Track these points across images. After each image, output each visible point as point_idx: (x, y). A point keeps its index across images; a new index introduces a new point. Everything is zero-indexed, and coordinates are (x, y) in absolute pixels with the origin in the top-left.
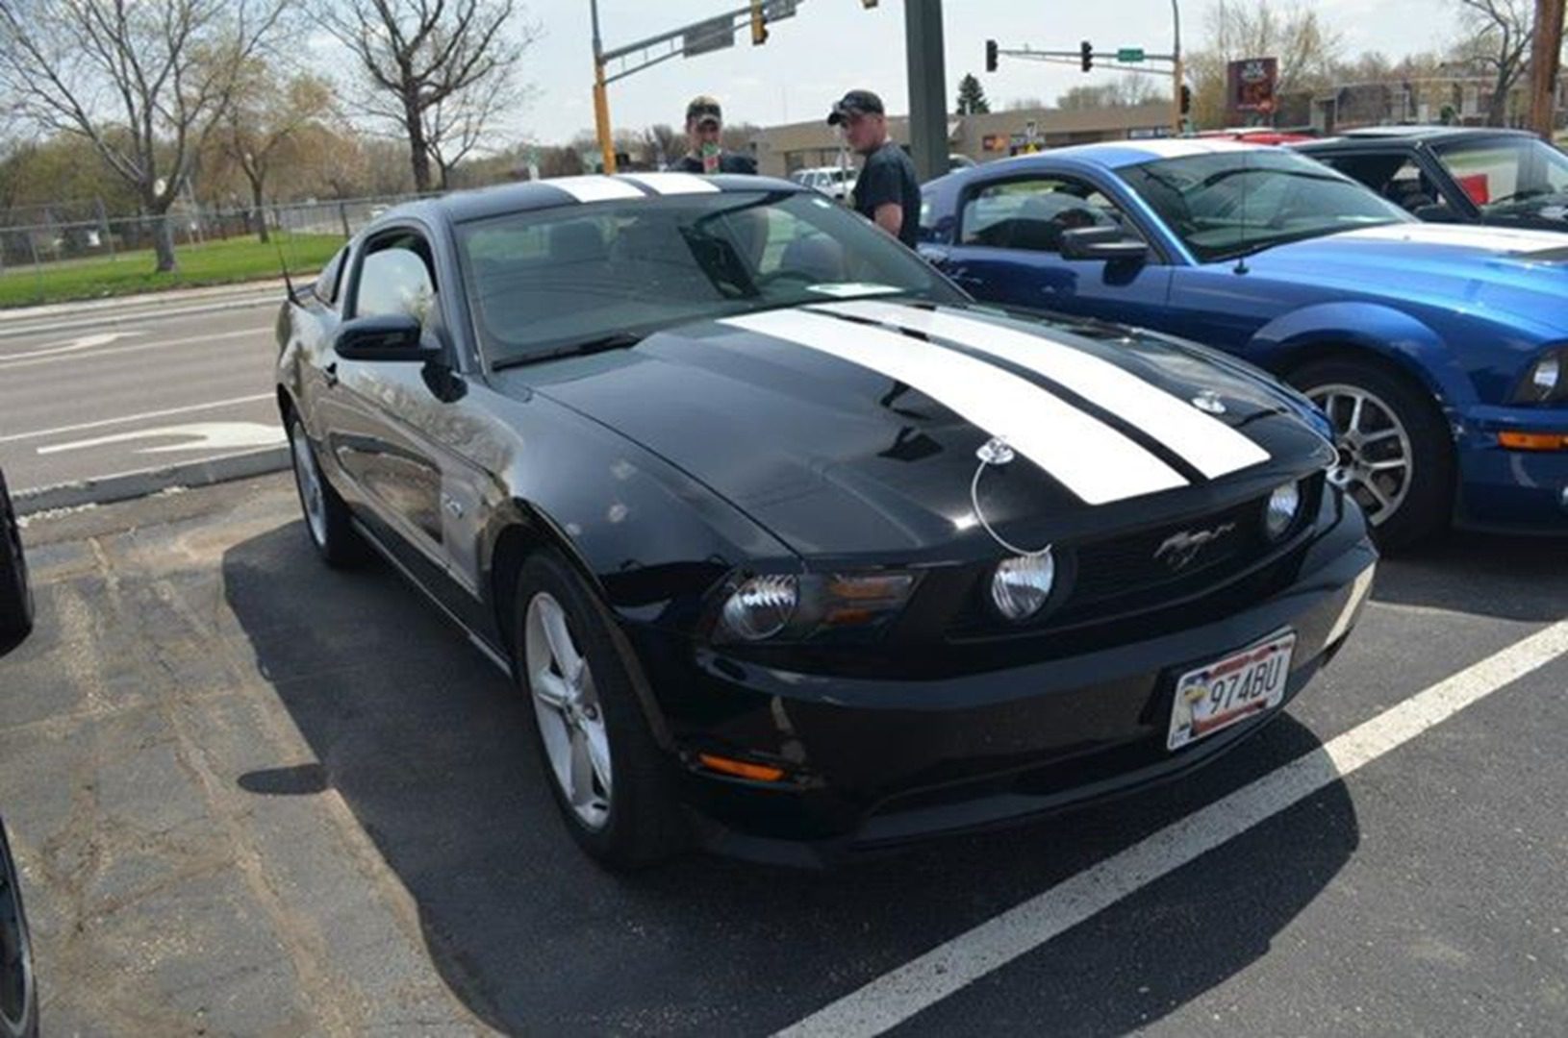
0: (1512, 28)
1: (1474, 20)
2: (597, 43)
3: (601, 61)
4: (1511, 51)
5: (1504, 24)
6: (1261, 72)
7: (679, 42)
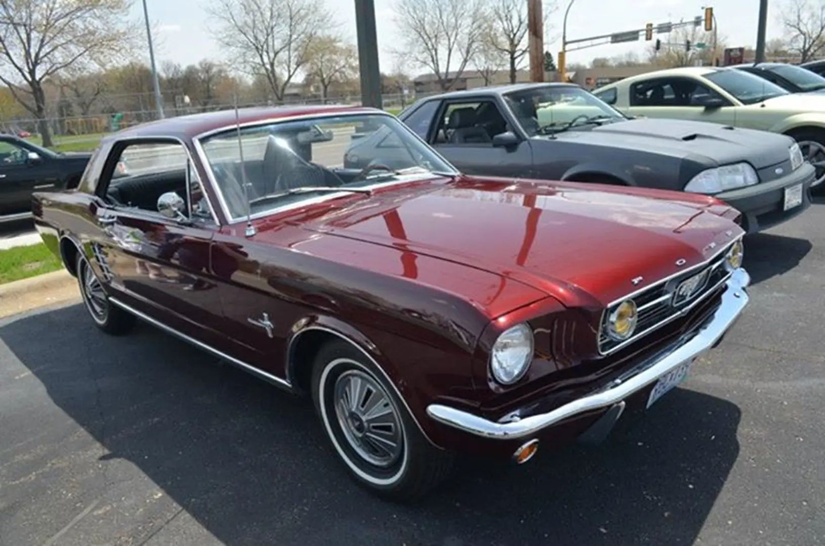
0: (807, 36)
1: (790, 32)
2: (564, 38)
3: (565, 43)
4: (807, 46)
5: (804, 34)
6: (738, 53)
7: (609, 39)
